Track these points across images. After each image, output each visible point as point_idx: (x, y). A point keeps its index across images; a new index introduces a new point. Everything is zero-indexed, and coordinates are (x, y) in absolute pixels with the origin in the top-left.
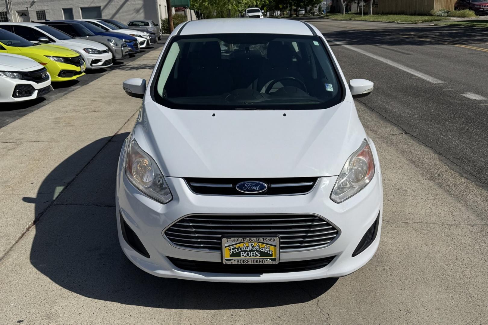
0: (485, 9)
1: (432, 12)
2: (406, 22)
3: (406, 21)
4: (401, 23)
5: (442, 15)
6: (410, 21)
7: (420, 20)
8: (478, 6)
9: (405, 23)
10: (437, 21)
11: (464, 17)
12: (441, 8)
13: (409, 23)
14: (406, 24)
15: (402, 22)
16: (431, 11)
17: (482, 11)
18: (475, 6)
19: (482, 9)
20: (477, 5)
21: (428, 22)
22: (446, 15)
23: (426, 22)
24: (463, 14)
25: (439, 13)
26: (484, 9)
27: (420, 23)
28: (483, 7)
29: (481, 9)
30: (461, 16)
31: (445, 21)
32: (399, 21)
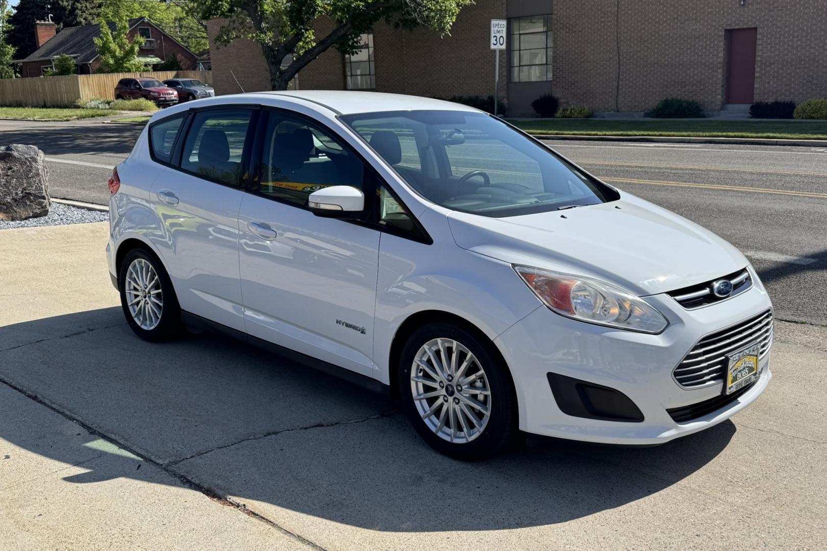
0: (167, 99)
1: (80, 102)
2: (51, 119)
3: (48, 118)
4: (42, 121)
5: (101, 107)
6: (56, 116)
7: (73, 116)
8: (156, 94)
9: (49, 120)
10: (102, 117)
11: (142, 110)
12: (93, 96)
13: (57, 121)
14: (51, 123)
15: (42, 118)
16: (77, 101)
17: (163, 101)
18: (151, 93)
19: (163, 97)
20: (154, 92)
21: (87, 119)
22: (107, 107)
23: (84, 118)
24: (137, 105)
25: (93, 104)
26: (165, 98)
27: (75, 119)
28: (163, 95)
29: (161, 98)
30: (134, 108)
31: (115, 116)
32: (36, 118)
